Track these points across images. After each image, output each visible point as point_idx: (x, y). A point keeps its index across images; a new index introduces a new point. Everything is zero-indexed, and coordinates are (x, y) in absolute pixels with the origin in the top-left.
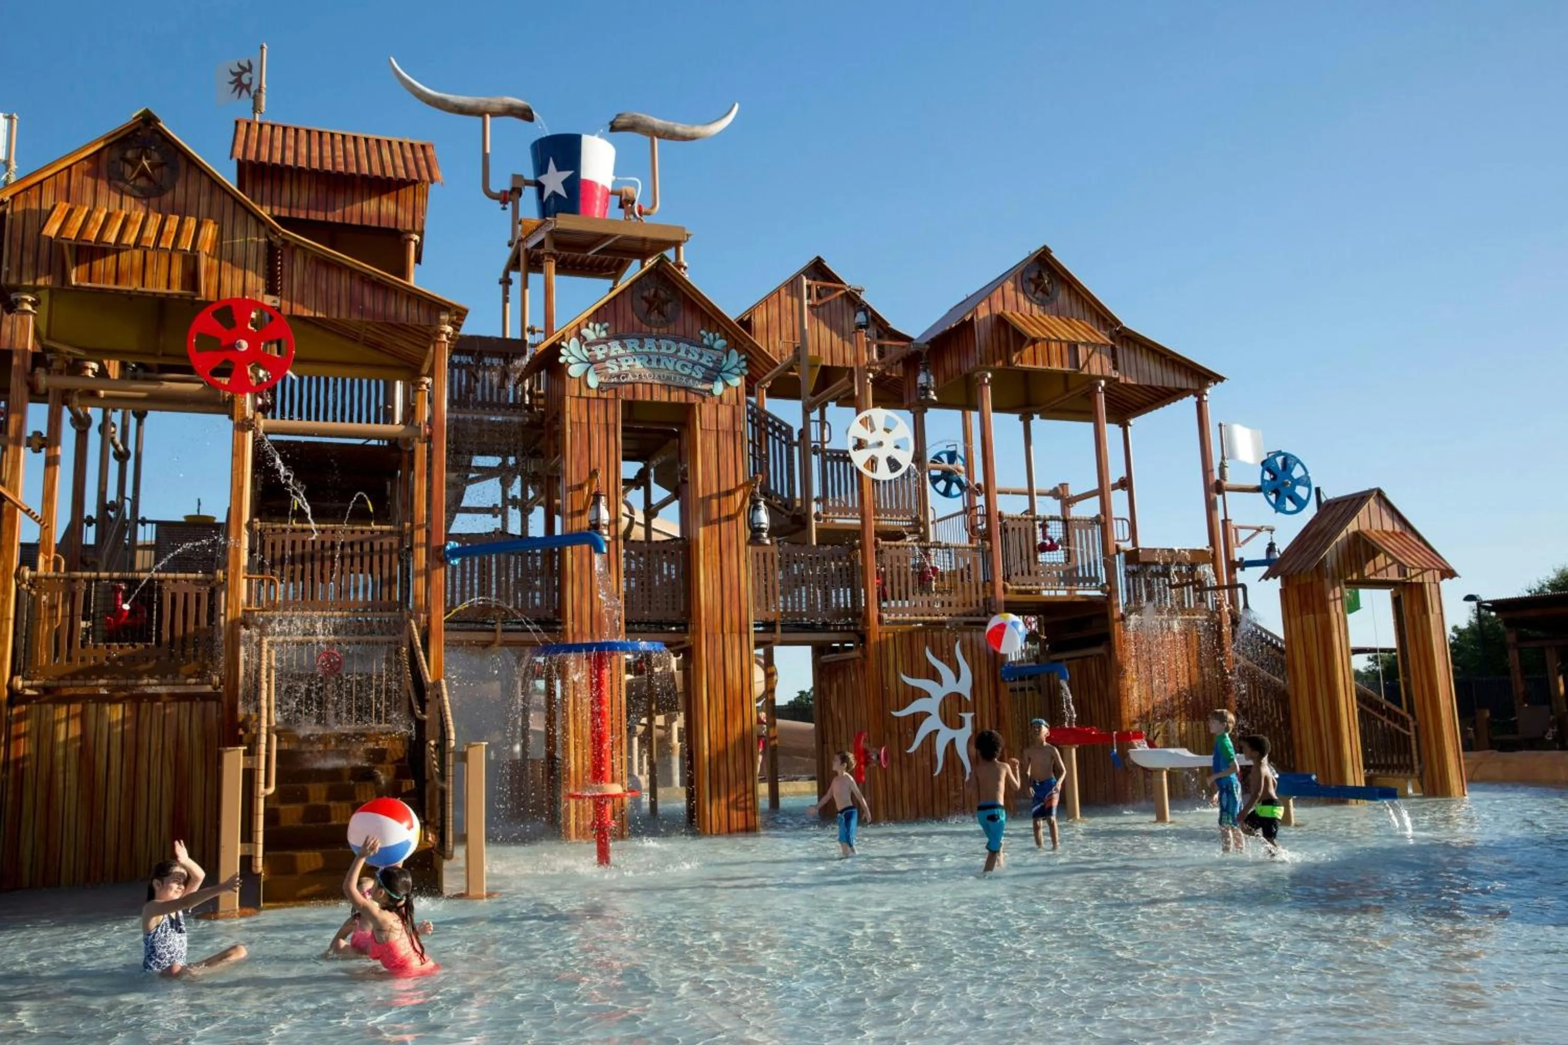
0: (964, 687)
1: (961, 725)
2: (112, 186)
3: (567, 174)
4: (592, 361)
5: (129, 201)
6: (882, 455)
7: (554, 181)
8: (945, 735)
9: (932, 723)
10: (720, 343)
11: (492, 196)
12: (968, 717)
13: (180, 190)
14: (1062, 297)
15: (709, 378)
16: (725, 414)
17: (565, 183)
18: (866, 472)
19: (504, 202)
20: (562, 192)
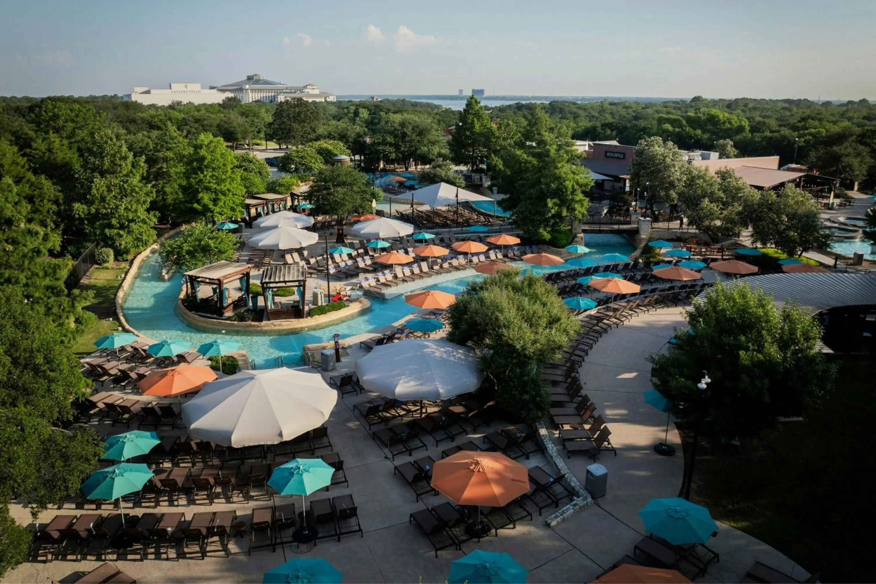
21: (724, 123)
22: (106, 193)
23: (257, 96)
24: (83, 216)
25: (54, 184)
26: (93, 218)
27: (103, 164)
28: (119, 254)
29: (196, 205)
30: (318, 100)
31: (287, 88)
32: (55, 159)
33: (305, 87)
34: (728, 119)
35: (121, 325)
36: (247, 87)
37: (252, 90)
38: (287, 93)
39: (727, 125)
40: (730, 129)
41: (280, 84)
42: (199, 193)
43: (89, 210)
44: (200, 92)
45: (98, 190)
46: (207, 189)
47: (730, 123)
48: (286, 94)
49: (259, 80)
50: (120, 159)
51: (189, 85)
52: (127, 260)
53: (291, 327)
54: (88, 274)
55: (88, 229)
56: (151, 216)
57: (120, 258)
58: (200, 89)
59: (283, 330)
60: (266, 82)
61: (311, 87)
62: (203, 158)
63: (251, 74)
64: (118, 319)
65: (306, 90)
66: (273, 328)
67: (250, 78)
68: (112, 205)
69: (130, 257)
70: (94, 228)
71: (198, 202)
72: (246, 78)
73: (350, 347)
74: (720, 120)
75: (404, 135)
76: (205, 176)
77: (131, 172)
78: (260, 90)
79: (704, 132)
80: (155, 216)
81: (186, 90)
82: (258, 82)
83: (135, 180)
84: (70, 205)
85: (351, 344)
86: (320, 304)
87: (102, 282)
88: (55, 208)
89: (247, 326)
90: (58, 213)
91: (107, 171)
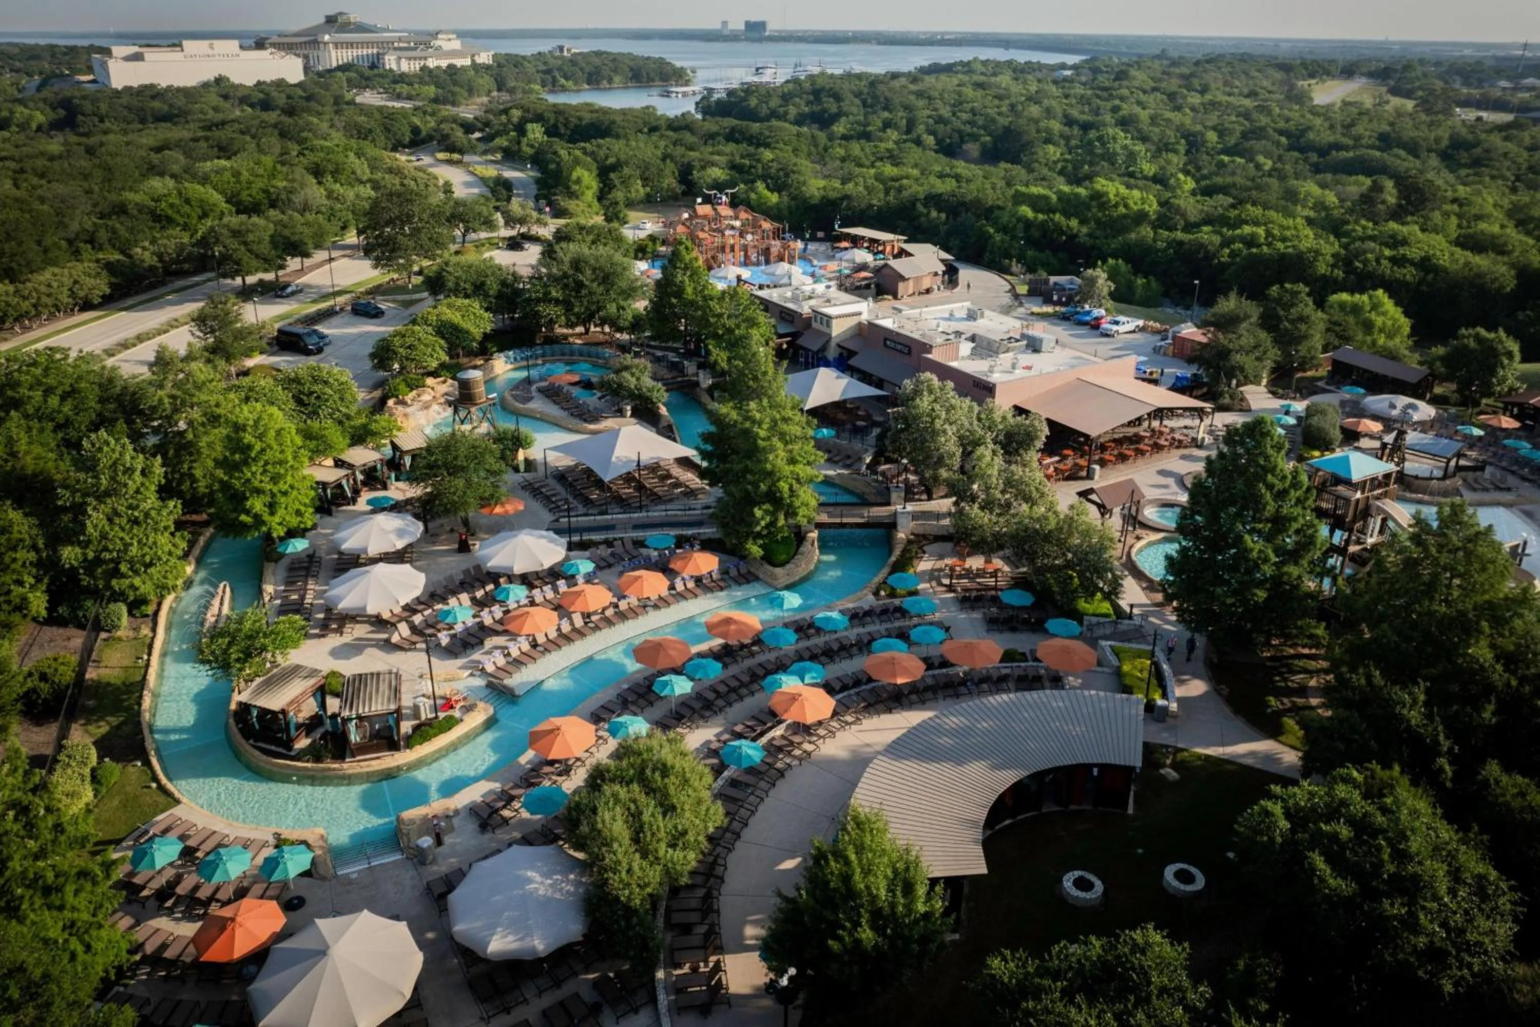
21: (1116, 206)
22: (107, 528)
23: (346, 55)
24: (75, 564)
25: (26, 515)
26: (91, 566)
27: (97, 485)
28: (136, 605)
29: (243, 518)
30: (460, 62)
31: (400, 39)
32: (22, 468)
33: (435, 36)
34: (1123, 199)
35: (155, 779)
36: (325, 37)
37: (337, 44)
38: (401, 49)
39: (1122, 210)
40: (1125, 216)
41: (387, 30)
42: (247, 499)
43: (84, 554)
45: (95, 526)
46: (259, 491)
47: (1126, 206)
48: (399, 53)
49: (349, 24)
50: (124, 473)
51: (216, 44)
52: (147, 616)
53: (384, 767)
54: (94, 657)
55: (86, 580)
56: (177, 540)
57: (136, 613)
58: (239, 52)
59: (373, 773)
60: (361, 28)
61: (444, 36)
62: (249, 447)
63: (331, 12)
64: (147, 763)
65: (437, 43)
66: (359, 770)
67: (331, 20)
68: (119, 545)
69: (150, 610)
70: (95, 579)
71: (248, 512)
72: (323, 20)
73: (457, 812)
74: (1109, 201)
75: (580, 285)
76: (253, 474)
77: (142, 484)
78: (351, 45)
79: (1082, 222)
80: (183, 538)
81: (210, 52)
82: (346, 27)
83: (151, 500)
84: (55, 551)
85: (460, 806)
86: (423, 717)
87: (116, 672)
88: (32, 556)
89: (324, 770)
90: (39, 564)
91: (107, 494)
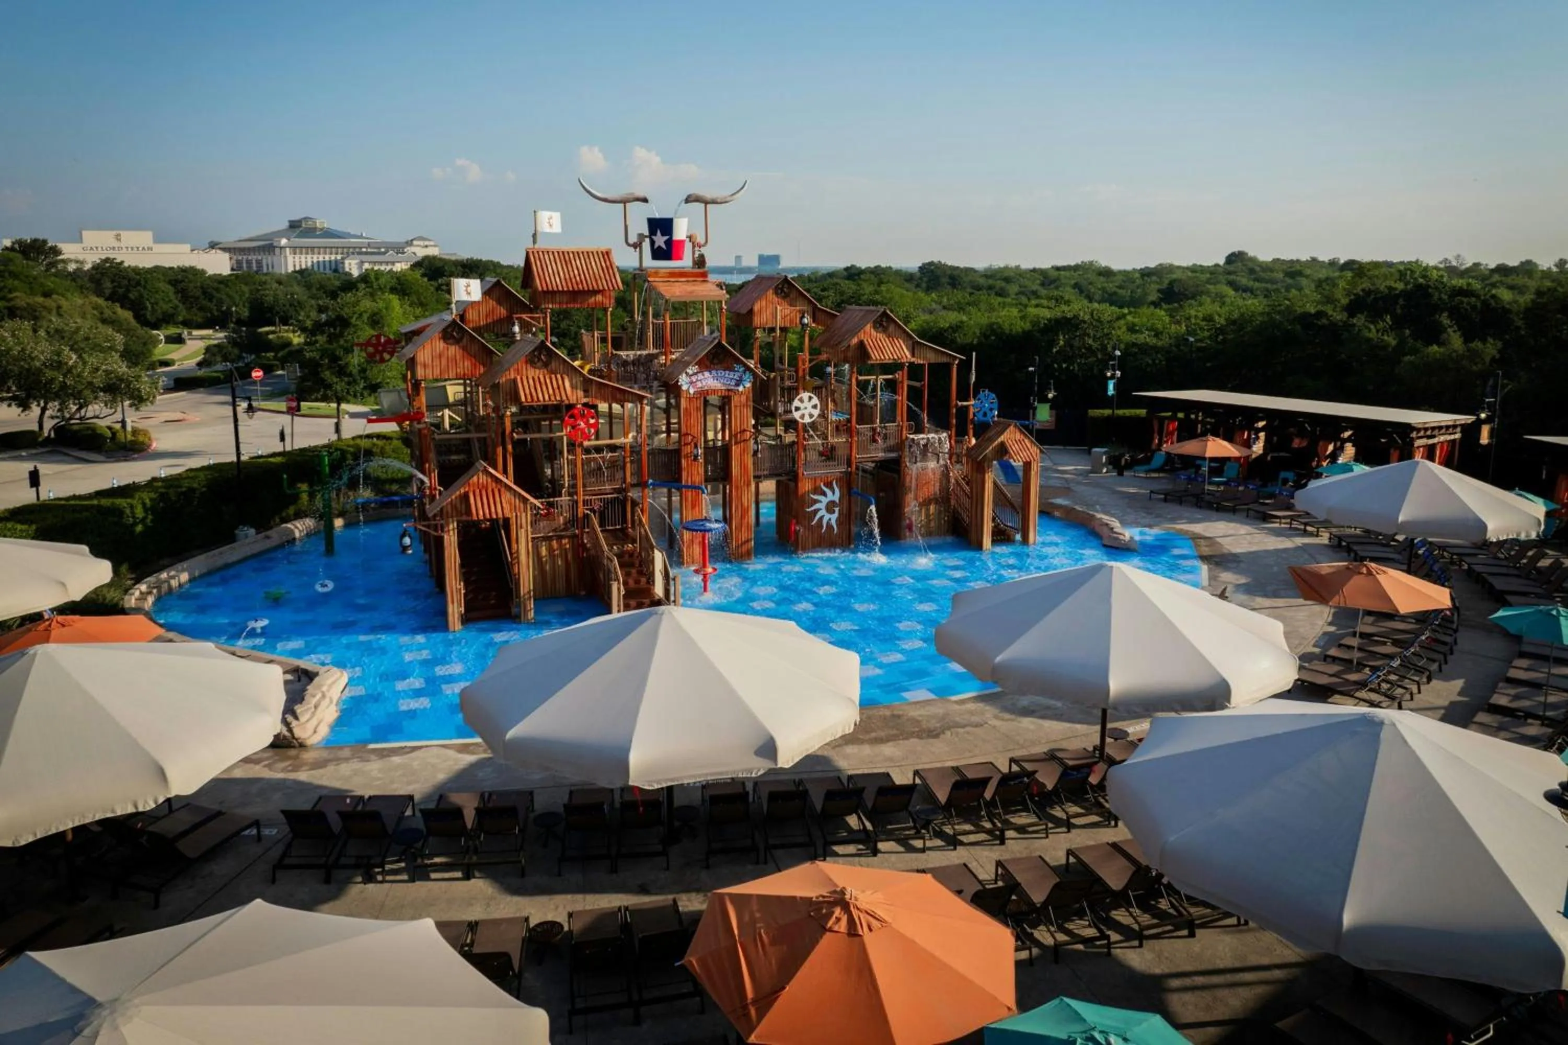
0: (836, 498)
1: (834, 512)
2: (531, 366)
3: (666, 238)
4: (691, 383)
5: (537, 371)
6: (806, 412)
7: (660, 240)
8: (827, 517)
9: (823, 512)
10: (742, 369)
11: (629, 245)
12: (837, 509)
13: (553, 364)
14: (892, 328)
15: (737, 385)
16: (743, 398)
17: (666, 242)
18: (800, 420)
19: (635, 248)
20: (664, 246)
23: (305, 261)
31: (369, 245)
33: (410, 243)
36: (284, 242)
37: (294, 249)
41: (357, 236)
44: (150, 249)
49: (315, 229)
51: (125, 234)
58: (151, 244)
60: (327, 234)
61: (421, 243)
63: (296, 217)
72: (284, 225)
78: (311, 249)
81: (116, 244)
82: (310, 232)
